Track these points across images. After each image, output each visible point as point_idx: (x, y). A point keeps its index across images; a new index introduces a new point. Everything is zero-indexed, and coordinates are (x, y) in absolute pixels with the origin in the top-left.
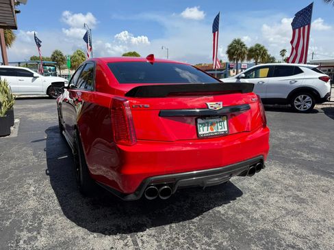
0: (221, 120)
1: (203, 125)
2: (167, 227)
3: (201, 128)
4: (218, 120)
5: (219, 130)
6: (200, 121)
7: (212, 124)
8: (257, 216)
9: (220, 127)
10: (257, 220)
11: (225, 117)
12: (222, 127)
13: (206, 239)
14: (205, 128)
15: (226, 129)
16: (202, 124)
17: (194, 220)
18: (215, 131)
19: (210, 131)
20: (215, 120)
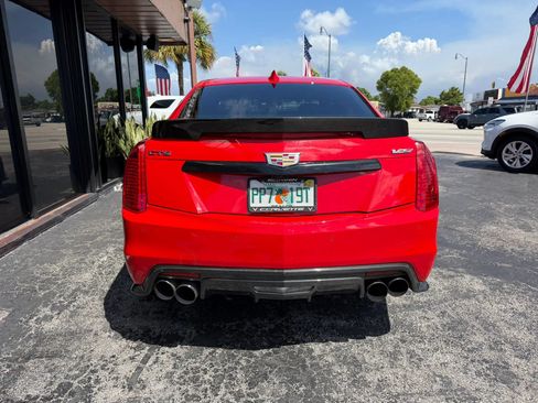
0: (302, 185)
1: (261, 191)
2: (207, 351)
3: (256, 198)
4: (295, 186)
5: (295, 204)
6: (254, 184)
7: (281, 192)
8: (372, 377)
9: (296, 199)
10: (367, 385)
11: (313, 181)
12: (303, 198)
13: (244, 387)
14: (266, 198)
15: (311, 203)
16: (259, 190)
17: (257, 353)
18: (285, 204)
19: (274, 203)
20: (289, 185)
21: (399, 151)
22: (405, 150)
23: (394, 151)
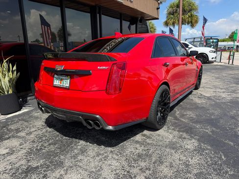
0: (67, 78)
3: (55, 81)
5: (64, 85)
6: (56, 76)
7: (62, 80)
11: (69, 77)
12: (66, 83)
14: (58, 81)
15: (68, 85)
16: (56, 78)
18: (62, 84)
19: (59, 84)
20: (64, 78)
21: (101, 68)
22: (104, 67)
23: (99, 68)
